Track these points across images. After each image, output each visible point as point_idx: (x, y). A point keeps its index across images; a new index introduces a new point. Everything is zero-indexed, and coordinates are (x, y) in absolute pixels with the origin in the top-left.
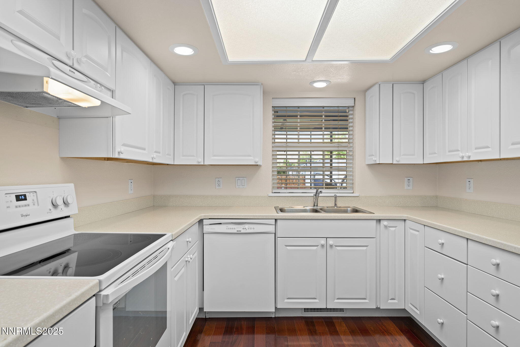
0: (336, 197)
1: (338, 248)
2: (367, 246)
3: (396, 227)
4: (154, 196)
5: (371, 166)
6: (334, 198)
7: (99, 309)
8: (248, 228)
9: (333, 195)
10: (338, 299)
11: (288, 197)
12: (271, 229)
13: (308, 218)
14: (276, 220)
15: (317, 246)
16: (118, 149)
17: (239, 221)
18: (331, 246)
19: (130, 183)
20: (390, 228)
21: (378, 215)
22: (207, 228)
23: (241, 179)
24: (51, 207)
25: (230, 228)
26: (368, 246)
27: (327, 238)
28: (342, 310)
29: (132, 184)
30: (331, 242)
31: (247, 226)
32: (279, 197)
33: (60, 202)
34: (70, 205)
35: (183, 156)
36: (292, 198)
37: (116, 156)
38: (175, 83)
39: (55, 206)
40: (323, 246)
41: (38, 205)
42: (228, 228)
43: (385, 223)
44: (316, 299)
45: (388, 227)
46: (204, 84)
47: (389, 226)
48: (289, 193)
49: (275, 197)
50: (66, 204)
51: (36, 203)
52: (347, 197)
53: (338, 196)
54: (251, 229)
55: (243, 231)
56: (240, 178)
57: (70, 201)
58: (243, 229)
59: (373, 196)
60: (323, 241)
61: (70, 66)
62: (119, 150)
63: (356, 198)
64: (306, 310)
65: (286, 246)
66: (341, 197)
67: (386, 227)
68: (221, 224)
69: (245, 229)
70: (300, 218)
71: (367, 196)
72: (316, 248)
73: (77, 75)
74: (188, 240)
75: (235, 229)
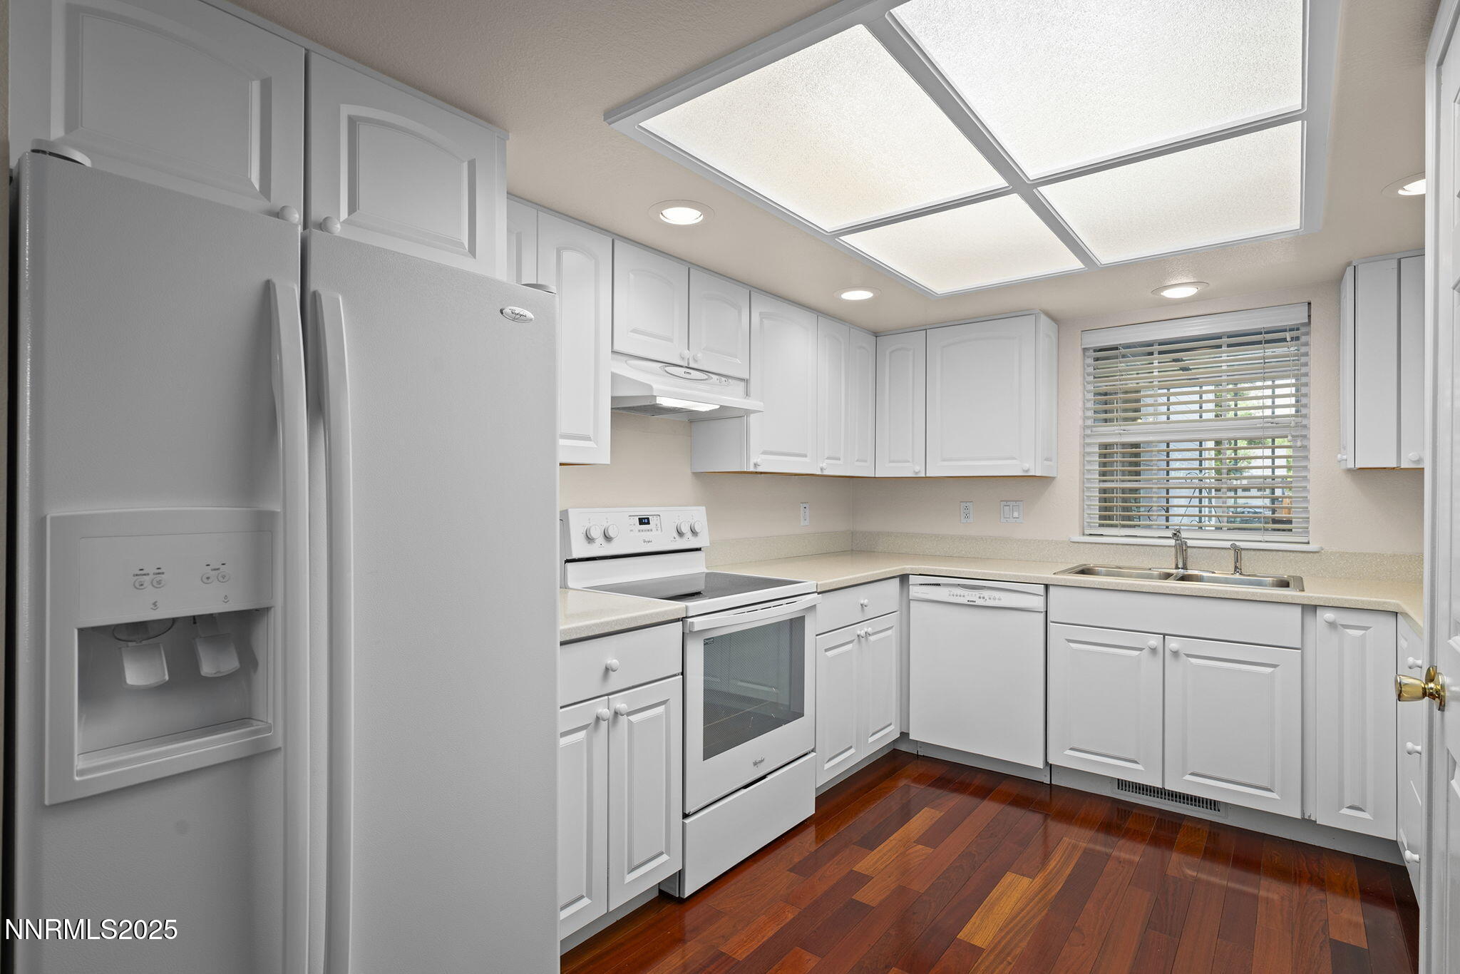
0: (1237, 551)
1: (1193, 660)
2: (1275, 666)
3: (1366, 628)
4: (853, 533)
5: (1363, 474)
6: (1232, 552)
7: (685, 635)
8: (990, 598)
9: (1228, 544)
10: (1192, 774)
11: (1117, 544)
12: (1038, 603)
13: (1116, 588)
14: (1047, 587)
15: (1141, 649)
16: (753, 461)
17: (972, 582)
18: (1176, 654)
19: (802, 508)
20: (1348, 630)
21: (1312, 593)
22: (915, 591)
23: (1011, 504)
24: (675, 534)
25: (959, 594)
26: (1278, 665)
27: (1164, 635)
28: (1213, 805)
29: (807, 510)
30: (1173, 644)
31: (986, 593)
32: (1096, 543)
33: (685, 529)
34: (700, 535)
35: (890, 462)
36: (1127, 547)
37: (752, 469)
38: (876, 334)
39: (680, 534)
40: (1154, 651)
41: (662, 531)
42: (952, 593)
43: (1329, 615)
44: (1138, 763)
45: (1339, 626)
46: (925, 328)
47: (1342, 625)
48: (1126, 536)
49: (1087, 545)
50: (694, 533)
51: (659, 529)
52: (1280, 552)
53: (1244, 549)
54: (995, 599)
55: (980, 602)
56: (1009, 503)
57: (697, 529)
58: (980, 598)
59: (1367, 553)
60: (1155, 641)
61: (686, 367)
62: (755, 461)
63: (1310, 555)
64: (1122, 784)
65: (1069, 641)
66: (1261, 552)
67: (1332, 625)
68: (939, 585)
69: (984, 598)
70: (1099, 587)
71: (1347, 553)
72: (1137, 653)
73: (695, 374)
74: (862, 602)
75: (964, 596)
